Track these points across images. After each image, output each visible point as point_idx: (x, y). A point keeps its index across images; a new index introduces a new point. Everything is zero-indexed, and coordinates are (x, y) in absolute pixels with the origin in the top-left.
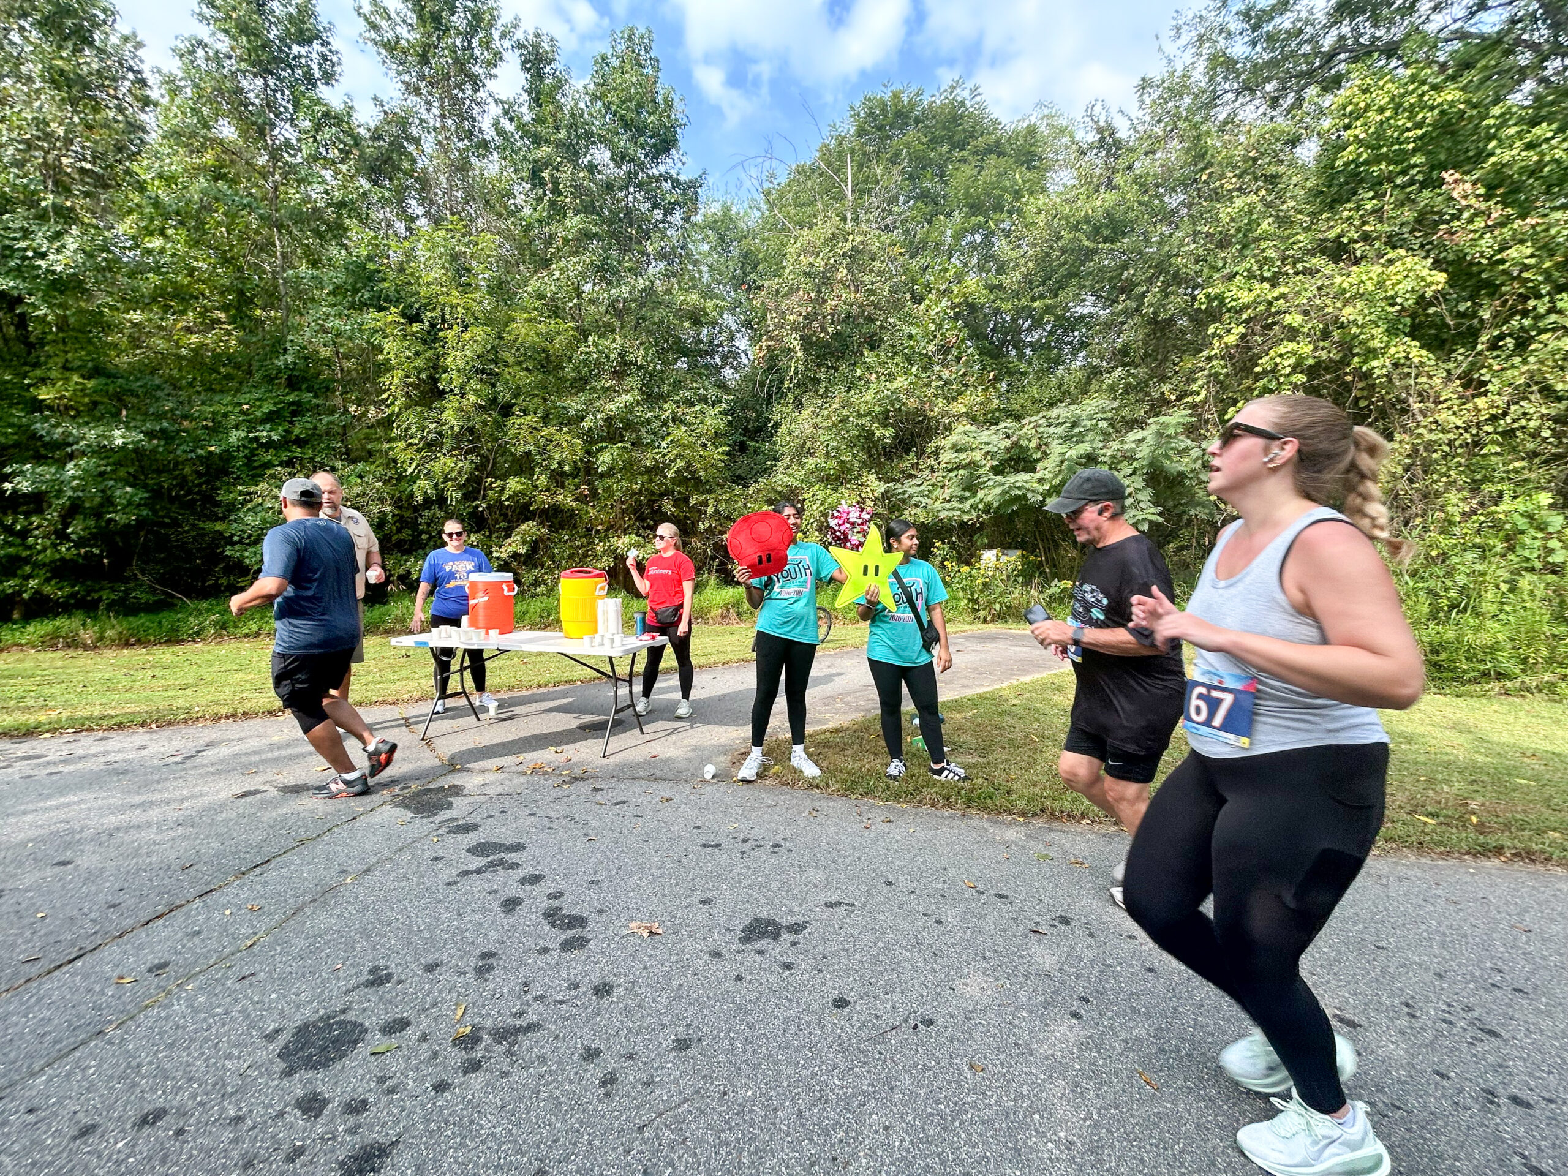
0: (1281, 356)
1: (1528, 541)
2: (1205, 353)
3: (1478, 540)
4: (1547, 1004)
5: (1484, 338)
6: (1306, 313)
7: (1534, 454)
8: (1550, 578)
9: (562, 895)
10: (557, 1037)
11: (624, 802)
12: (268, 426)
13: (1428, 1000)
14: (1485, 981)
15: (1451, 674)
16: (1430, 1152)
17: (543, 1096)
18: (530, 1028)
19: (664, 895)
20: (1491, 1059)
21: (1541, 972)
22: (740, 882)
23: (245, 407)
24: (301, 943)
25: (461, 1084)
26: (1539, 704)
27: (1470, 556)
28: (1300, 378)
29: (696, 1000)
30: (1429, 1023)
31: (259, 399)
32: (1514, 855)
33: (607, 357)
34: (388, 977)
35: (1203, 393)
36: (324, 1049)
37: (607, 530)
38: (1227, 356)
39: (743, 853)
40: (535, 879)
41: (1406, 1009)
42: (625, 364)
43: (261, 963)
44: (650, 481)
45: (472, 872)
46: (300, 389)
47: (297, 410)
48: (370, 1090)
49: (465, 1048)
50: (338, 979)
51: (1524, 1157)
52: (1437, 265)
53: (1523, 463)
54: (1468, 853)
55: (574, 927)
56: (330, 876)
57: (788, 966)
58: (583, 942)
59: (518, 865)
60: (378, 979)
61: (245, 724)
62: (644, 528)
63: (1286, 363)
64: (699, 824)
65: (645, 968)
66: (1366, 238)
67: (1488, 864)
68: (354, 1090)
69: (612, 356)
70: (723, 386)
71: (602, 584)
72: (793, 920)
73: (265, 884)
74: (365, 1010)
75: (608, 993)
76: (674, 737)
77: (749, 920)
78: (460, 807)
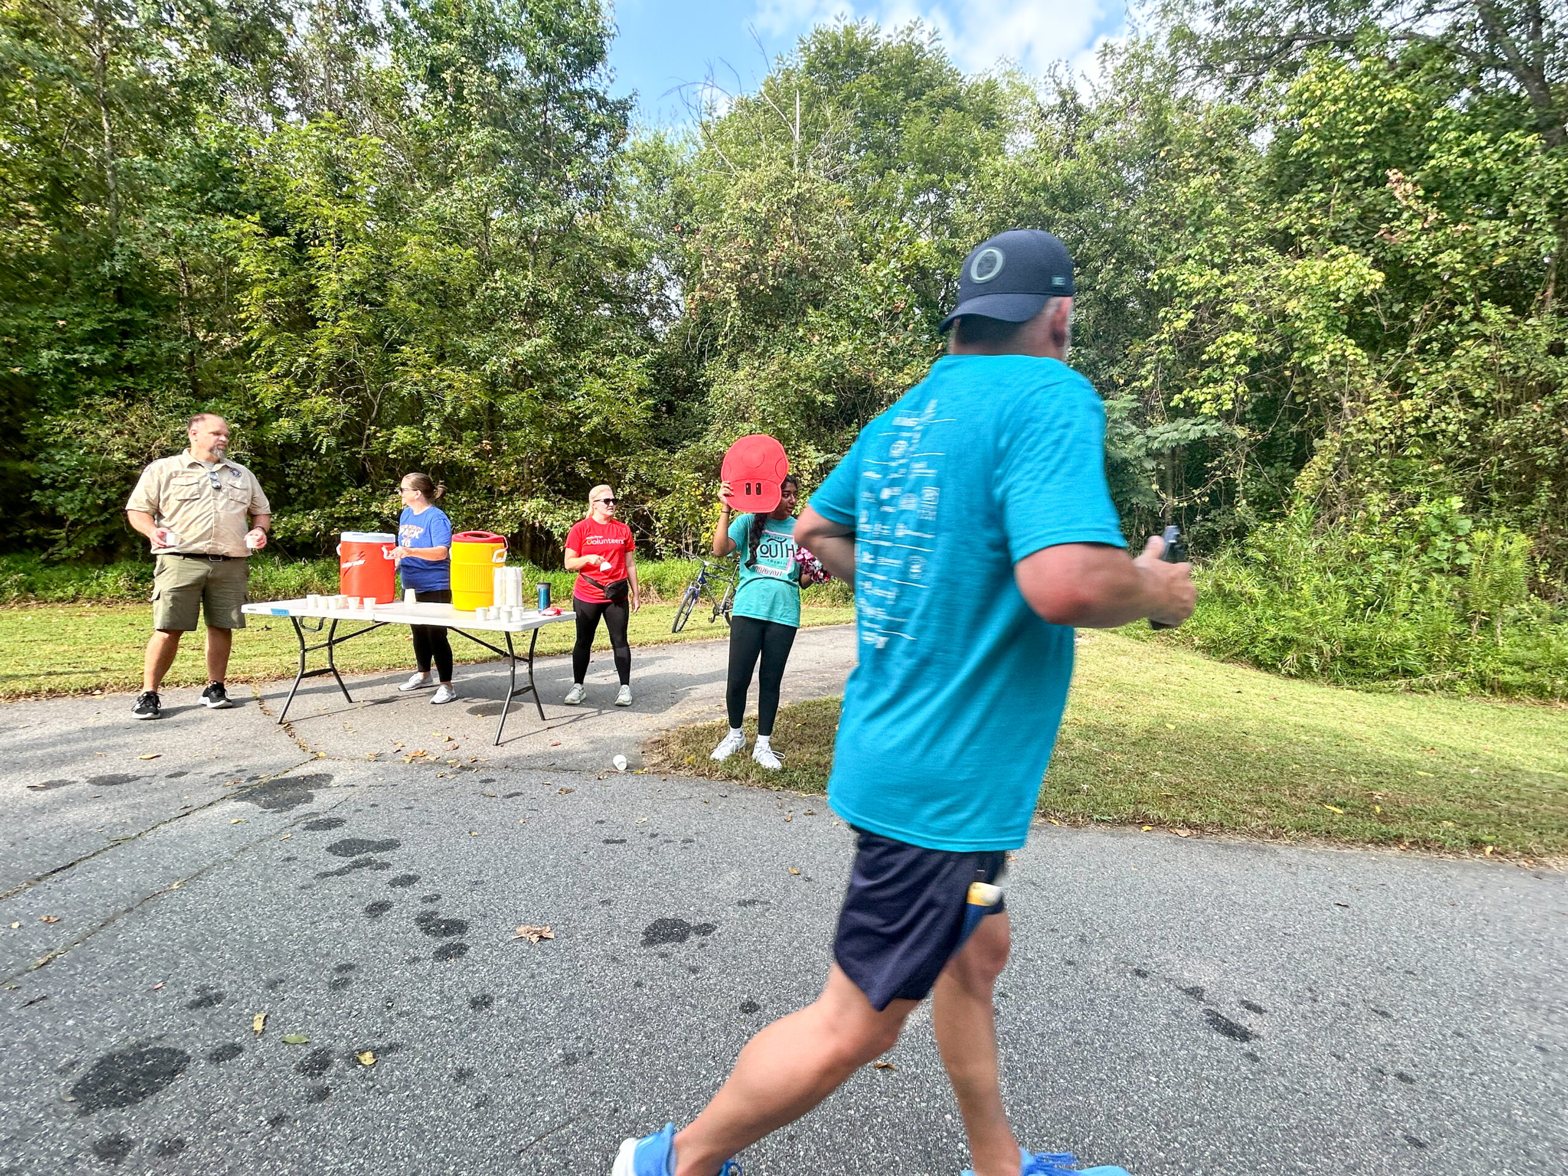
0: (1227, 345)
1: (1439, 543)
2: (1154, 337)
3: (1395, 540)
4: (1434, 985)
5: (1413, 342)
6: (1252, 303)
7: (1449, 459)
8: (1457, 579)
9: (439, 897)
10: (423, 1059)
11: (518, 794)
12: (91, 348)
13: (1329, 985)
14: (1381, 964)
15: (1363, 671)
16: (1323, 1131)
17: (403, 1124)
18: (391, 1048)
19: (559, 896)
20: (1382, 1039)
21: (1430, 954)
22: (645, 881)
23: (61, 323)
24: (111, 960)
25: (302, 1118)
26: (1439, 701)
27: (1387, 555)
28: (1243, 370)
29: (588, 1009)
30: (1329, 1007)
31: (78, 315)
32: (1412, 843)
33: (517, 295)
34: (219, 998)
35: (1151, 378)
36: (133, 1082)
37: (511, 493)
38: (1176, 341)
39: (650, 849)
40: (408, 881)
41: (1309, 994)
42: (539, 305)
43: (55, 986)
44: (564, 440)
45: (332, 874)
46: (131, 306)
47: (128, 331)
48: (190, 1128)
49: (311, 1075)
50: (155, 1001)
51: (1405, 1130)
52: (1377, 264)
53: (1442, 467)
54: (1371, 842)
55: (452, 933)
56: (151, 882)
57: (694, 970)
58: (460, 950)
59: (388, 865)
60: (206, 1000)
61: (50, 704)
62: (555, 492)
63: (1231, 353)
64: (603, 818)
65: (533, 976)
66: (1313, 231)
67: (1389, 852)
68: (168, 1129)
69: (523, 295)
70: (650, 337)
71: (501, 550)
72: (702, 921)
73: (67, 892)
74: (187, 1036)
75: (487, 1004)
76: (579, 723)
77: (651, 921)
78: (322, 801)
